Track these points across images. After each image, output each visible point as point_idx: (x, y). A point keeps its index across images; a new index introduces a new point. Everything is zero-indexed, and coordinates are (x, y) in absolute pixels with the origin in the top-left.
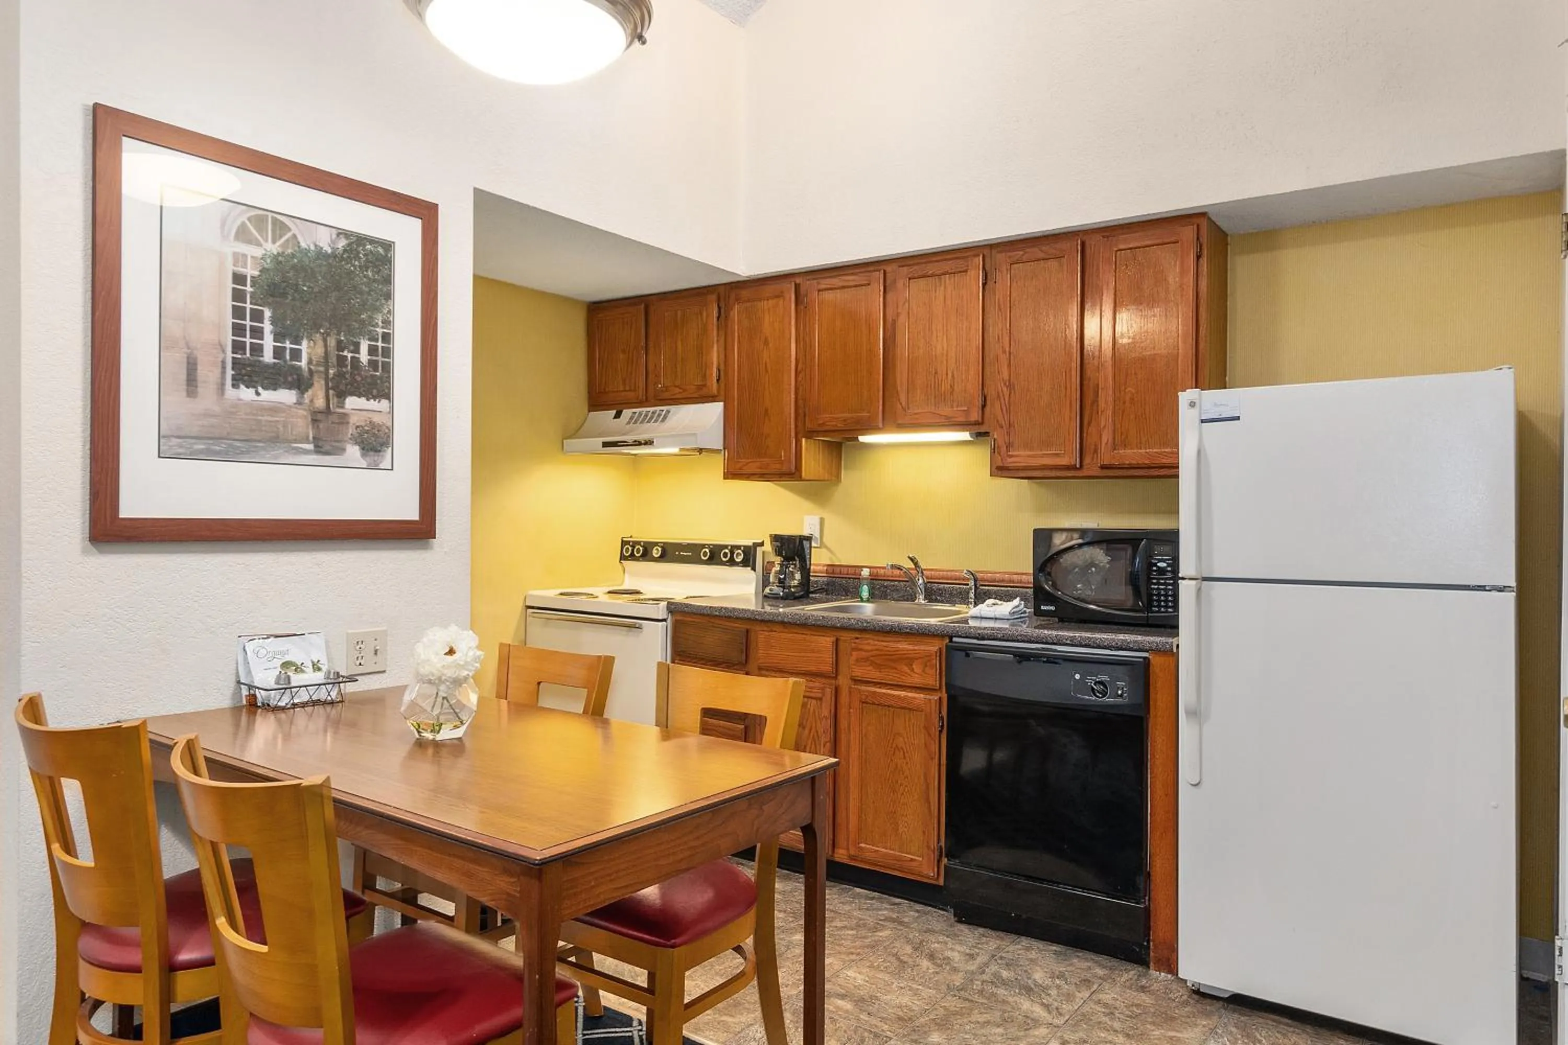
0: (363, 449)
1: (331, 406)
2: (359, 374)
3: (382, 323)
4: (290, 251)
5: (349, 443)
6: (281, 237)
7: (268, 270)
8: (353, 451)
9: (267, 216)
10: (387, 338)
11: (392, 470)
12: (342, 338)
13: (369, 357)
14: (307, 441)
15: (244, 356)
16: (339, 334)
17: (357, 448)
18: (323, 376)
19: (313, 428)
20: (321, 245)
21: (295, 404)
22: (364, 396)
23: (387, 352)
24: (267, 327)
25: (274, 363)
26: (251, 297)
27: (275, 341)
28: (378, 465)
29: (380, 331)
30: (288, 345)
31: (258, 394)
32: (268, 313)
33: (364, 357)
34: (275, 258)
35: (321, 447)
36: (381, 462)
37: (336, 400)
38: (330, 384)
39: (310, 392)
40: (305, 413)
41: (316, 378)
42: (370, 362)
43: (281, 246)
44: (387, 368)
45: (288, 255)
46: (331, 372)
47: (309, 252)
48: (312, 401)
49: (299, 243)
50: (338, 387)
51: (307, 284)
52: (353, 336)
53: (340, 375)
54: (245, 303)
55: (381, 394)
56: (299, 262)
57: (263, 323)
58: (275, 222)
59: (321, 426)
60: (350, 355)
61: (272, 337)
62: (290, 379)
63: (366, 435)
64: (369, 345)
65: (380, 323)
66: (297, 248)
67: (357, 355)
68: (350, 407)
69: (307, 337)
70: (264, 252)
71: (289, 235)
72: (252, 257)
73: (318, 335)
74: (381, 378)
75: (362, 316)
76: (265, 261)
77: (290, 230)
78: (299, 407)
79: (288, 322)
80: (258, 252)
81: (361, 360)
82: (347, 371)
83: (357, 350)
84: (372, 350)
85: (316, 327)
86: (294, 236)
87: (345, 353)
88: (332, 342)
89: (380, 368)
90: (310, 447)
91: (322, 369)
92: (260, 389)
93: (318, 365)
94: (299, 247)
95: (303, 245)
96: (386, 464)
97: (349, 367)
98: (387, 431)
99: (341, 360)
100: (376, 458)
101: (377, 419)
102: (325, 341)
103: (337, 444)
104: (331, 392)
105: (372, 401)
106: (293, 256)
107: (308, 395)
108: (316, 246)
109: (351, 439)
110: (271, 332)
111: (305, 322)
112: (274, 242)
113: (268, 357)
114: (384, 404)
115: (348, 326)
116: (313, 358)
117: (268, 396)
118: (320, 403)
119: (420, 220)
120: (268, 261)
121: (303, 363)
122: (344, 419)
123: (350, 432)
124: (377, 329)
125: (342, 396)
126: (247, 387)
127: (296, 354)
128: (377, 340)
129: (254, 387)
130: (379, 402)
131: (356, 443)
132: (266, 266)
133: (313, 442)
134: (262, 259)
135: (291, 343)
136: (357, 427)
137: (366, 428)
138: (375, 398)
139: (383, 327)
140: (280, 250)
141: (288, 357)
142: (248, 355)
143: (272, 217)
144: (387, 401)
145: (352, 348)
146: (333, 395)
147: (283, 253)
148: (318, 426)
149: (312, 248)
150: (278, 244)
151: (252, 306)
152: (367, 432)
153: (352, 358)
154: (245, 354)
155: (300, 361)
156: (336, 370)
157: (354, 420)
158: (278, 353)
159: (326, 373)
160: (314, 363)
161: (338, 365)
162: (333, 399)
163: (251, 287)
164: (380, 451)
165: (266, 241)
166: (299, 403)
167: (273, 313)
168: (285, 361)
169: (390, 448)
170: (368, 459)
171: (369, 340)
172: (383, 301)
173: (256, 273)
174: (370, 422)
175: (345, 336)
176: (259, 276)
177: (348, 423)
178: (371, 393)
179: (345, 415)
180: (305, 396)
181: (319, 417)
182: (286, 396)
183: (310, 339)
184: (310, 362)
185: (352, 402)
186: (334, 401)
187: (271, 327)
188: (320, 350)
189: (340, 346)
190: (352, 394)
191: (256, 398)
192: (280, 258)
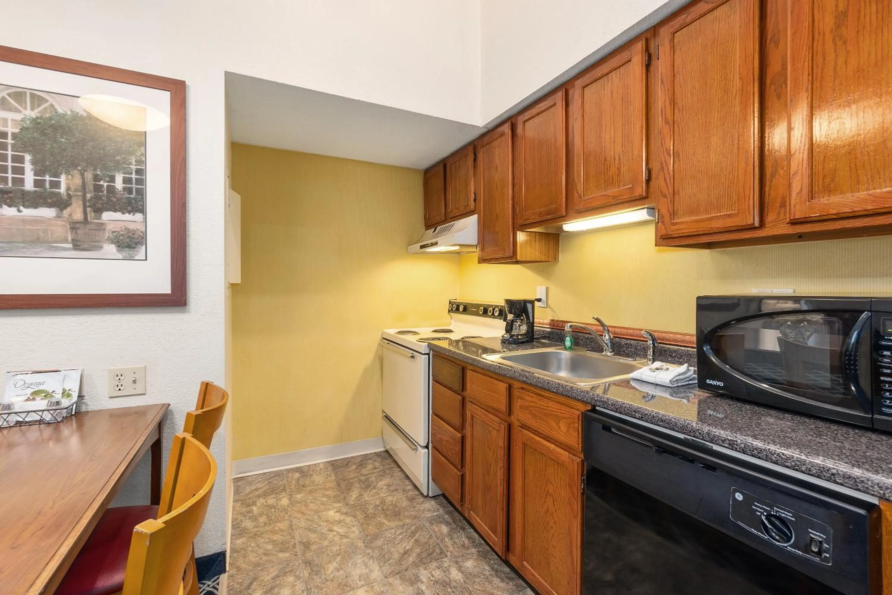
0: (119, 246)
1: (89, 218)
2: (115, 197)
3: (135, 162)
4: (47, 115)
5: (106, 243)
6: (39, 106)
7: (27, 129)
8: (110, 249)
9: (26, 92)
10: (139, 172)
11: (146, 260)
12: (99, 173)
13: (124, 185)
14: (66, 241)
15: (7, 186)
16: (95, 169)
17: (114, 246)
18: (81, 198)
19: (72, 232)
20: (77, 111)
21: (55, 217)
22: (120, 211)
23: (141, 182)
24: (28, 167)
25: (35, 191)
26: (12, 147)
27: (35, 175)
28: (133, 257)
29: (134, 167)
30: (47, 178)
31: (19, 211)
32: (28, 157)
33: (119, 184)
34: (34, 121)
35: (79, 246)
36: (136, 255)
37: (93, 214)
38: (88, 204)
39: (69, 209)
40: (64, 223)
41: (74, 200)
42: (124, 188)
43: (39, 112)
44: (141, 193)
45: (46, 118)
46: (89, 196)
47: (66, 116)
48: (70, 215)
49: (56, 110)
50: (95, 205)
51: (65, 137)
52: (108, 171)
53: (97, 198)
54: (7, 150)
55: (136, 209)
56: (56, 122)
57: (24, 164)
58: (33, 96)
59: (79, 232)
60: (105, 184)
61: (32, 173)
62: (49, 201)
63: (122, 237)
64: (124, 178)
65: (134, 163)
66: (54, 114)
67: (112, 184)
68: (106, 219)
69: (66, 173)
70: (24, 117)
71: (47, 105)
72: (12, 120)
73: (76, 171)
74: (135, 199)
75: (117, 158)
76: (25, 122)
77: (47, 101)
78: (58, 219)
79: (48, 163)
80: (18, 117)
81: (117, 187)
82: (104, 196)
83: (112, 179)
84: (127, 181)
85: (75, 166)
86: (52, 106)
87: (102, 183)
88: (89, 176)
89: (134, 193)
90: (70, 246)
91: (80, 194)
92: (22, 208)
93: (76, 190)
94: (56, 112)
95: (60, 111)
96: (142, 256)
97: (105, 192)
98: (141, 234)
99: (98, 188)
100: (131, 253)
101: (132, 226)
102: (82, 175)
103: (93, 244)
104: (88, 209)
105: (127, 214)
106: (51, 119)
107: (66, 213)
108: (72, 111)
109: (107, 240)
110: (32, 170)
111: (64, 162)
112: (32, 109)
113: (29, 185)
114: (139, 216)
115: (104, 164)
116: (71, 186)
117: (28, 212)
118: (78, 215)
119: (169, 93)
120: (28, 122)
121: (63, 190)
122: (101, 227)
123: (107, 235)
124: (131, 167)
125: (98, 211)
126: (10, 206)
127: (57, 185)
128: (131, 174)
129: (15, 206)
130: (134, 215)
131: (112, 243)
132: (25, 126)
133: (72, 242)
134: (21, 121)
135: (50, 177)
136: (113, 232)
137: (122, 232)
138: (129, 212)
139: (136, 165)
140: (39, 115)
141: (48, 186)
142: (10, 185)
143: (31, 93)
144: (141, 214)
145: (107, 179)
146: (90, 211)
147: (41, 117)
148: (76, 233)
149: (69, 113)
150: (36, 111)
151: (13, 153)
152: (122, 235)
153: (107, 186)
154: (7, 184)
155: (60, 188)
156: (92, 194)
157: (110, 227)
158: (37, 183)
159: (84, 196)
160: (72, 189)
161: (95, 191)
162: (90, 213)
163: (12, 140)
164: (135, 248)
165: (26, 108)
166: (58, 217)
167: (34, 156)
168: (45, 189)
169: (144, 246)
170: (124, 254)
171: (123, 173)
172: (136, 148)
173: (17, 131)
174: (125, 229)
175: (100, 171)
176: (19, 132)
177: (105, 229)
178: (126, 209)
179: (102, 224)
180: (65, 212)
181: (78, 225)
182: (48, 213)
183: (67, 173)
184: (68, 189)
185: (107, 216)
186: (91, 215)
187: (32, 167)
188: (77, 181)
189: (96, 178)
190: (107, 210)
191: (18, 214)
192: (39, 121)
